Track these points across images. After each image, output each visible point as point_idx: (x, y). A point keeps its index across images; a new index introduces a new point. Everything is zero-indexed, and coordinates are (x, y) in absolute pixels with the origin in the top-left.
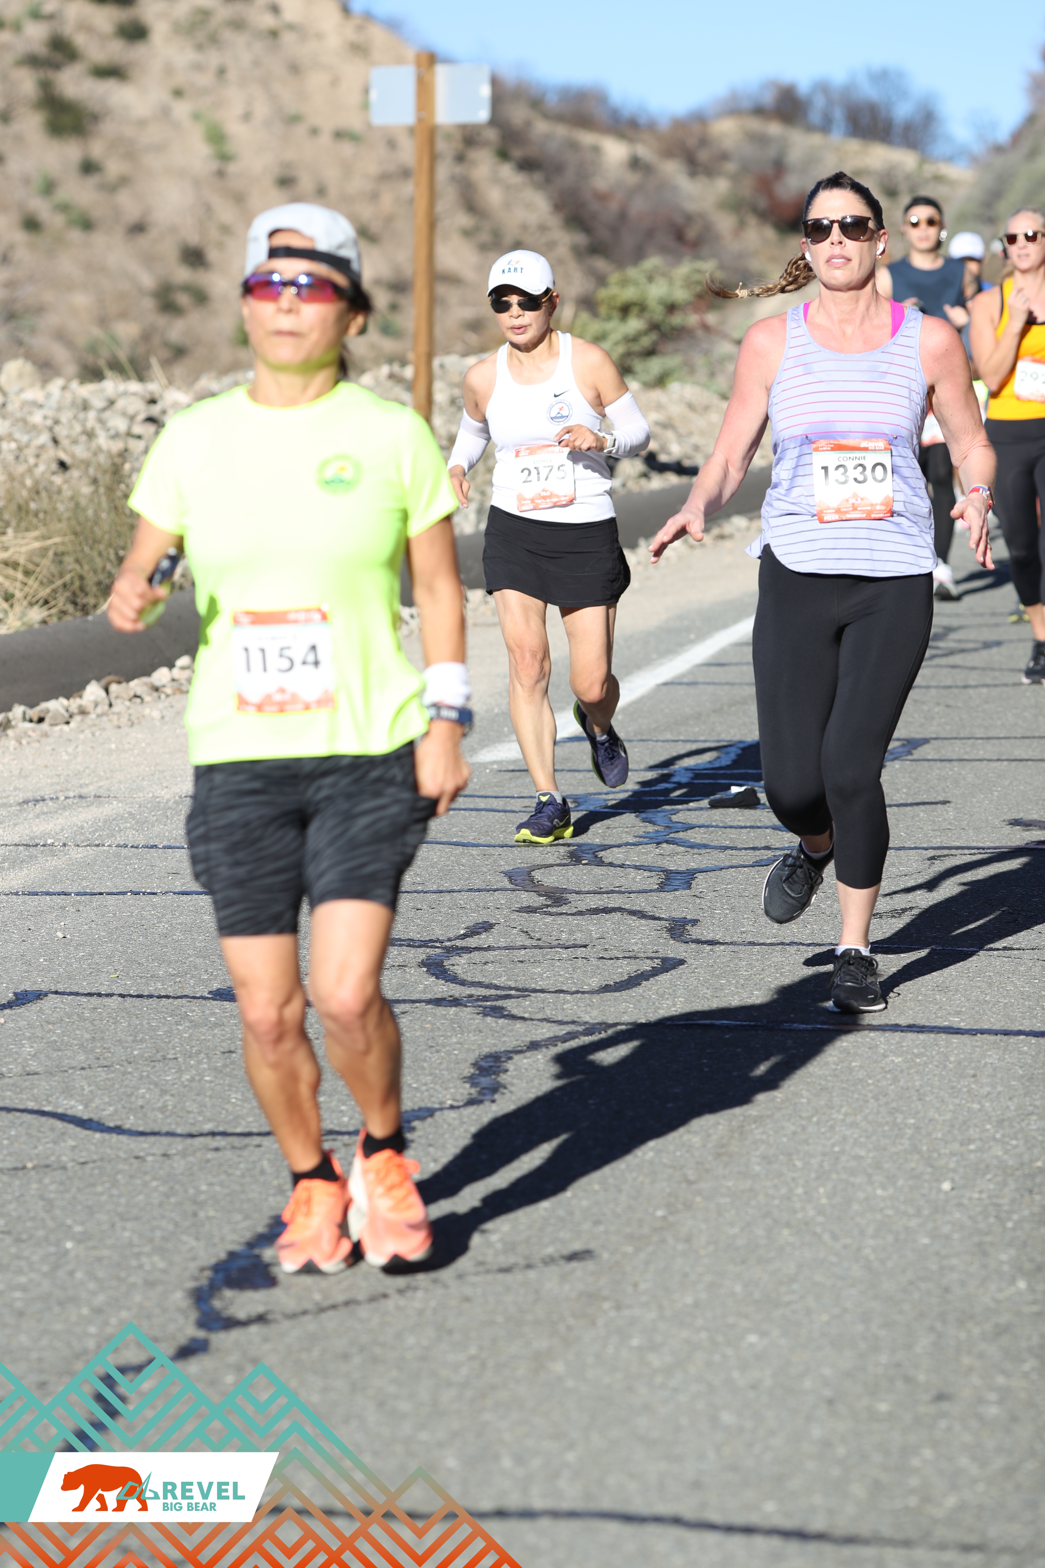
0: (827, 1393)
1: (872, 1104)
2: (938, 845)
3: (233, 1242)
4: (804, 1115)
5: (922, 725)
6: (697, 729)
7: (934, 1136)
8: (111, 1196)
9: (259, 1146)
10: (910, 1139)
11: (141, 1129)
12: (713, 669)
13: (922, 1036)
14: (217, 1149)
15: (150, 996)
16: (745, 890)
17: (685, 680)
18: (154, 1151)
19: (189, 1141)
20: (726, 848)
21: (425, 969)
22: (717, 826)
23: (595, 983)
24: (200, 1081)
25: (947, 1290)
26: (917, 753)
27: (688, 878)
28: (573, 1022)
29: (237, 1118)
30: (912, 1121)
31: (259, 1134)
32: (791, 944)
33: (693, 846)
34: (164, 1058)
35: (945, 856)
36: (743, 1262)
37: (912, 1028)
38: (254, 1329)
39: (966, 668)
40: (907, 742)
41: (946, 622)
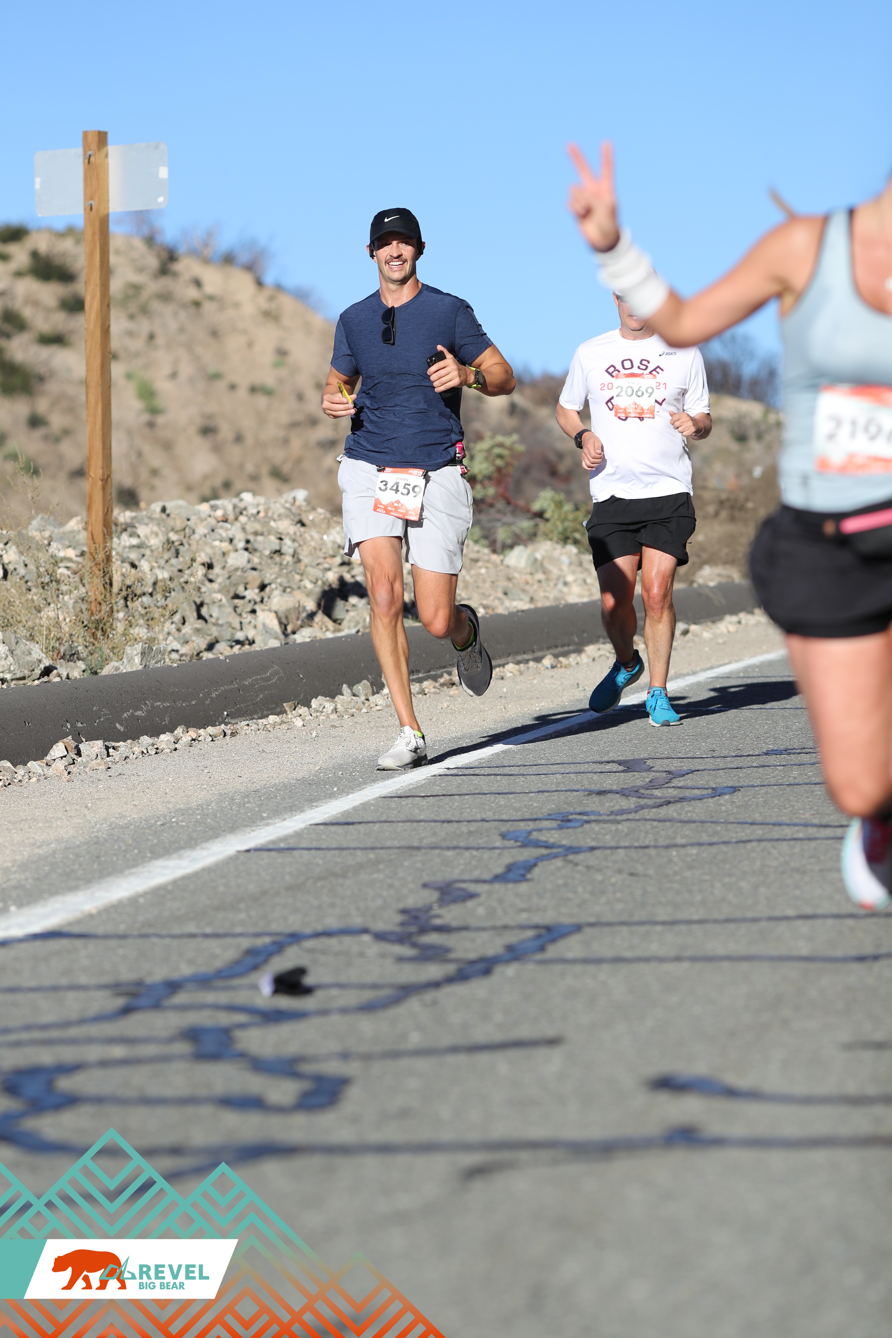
2: (501, 1138)
5: (581, 905)
6: (242, 916)
12: (333, 828)
17: (282, 845)
26: (553, 951)
33: (37, 1148)
35: (500, 1166)
39: (681, 821)
40: (548, 929)
41: (674, 765)
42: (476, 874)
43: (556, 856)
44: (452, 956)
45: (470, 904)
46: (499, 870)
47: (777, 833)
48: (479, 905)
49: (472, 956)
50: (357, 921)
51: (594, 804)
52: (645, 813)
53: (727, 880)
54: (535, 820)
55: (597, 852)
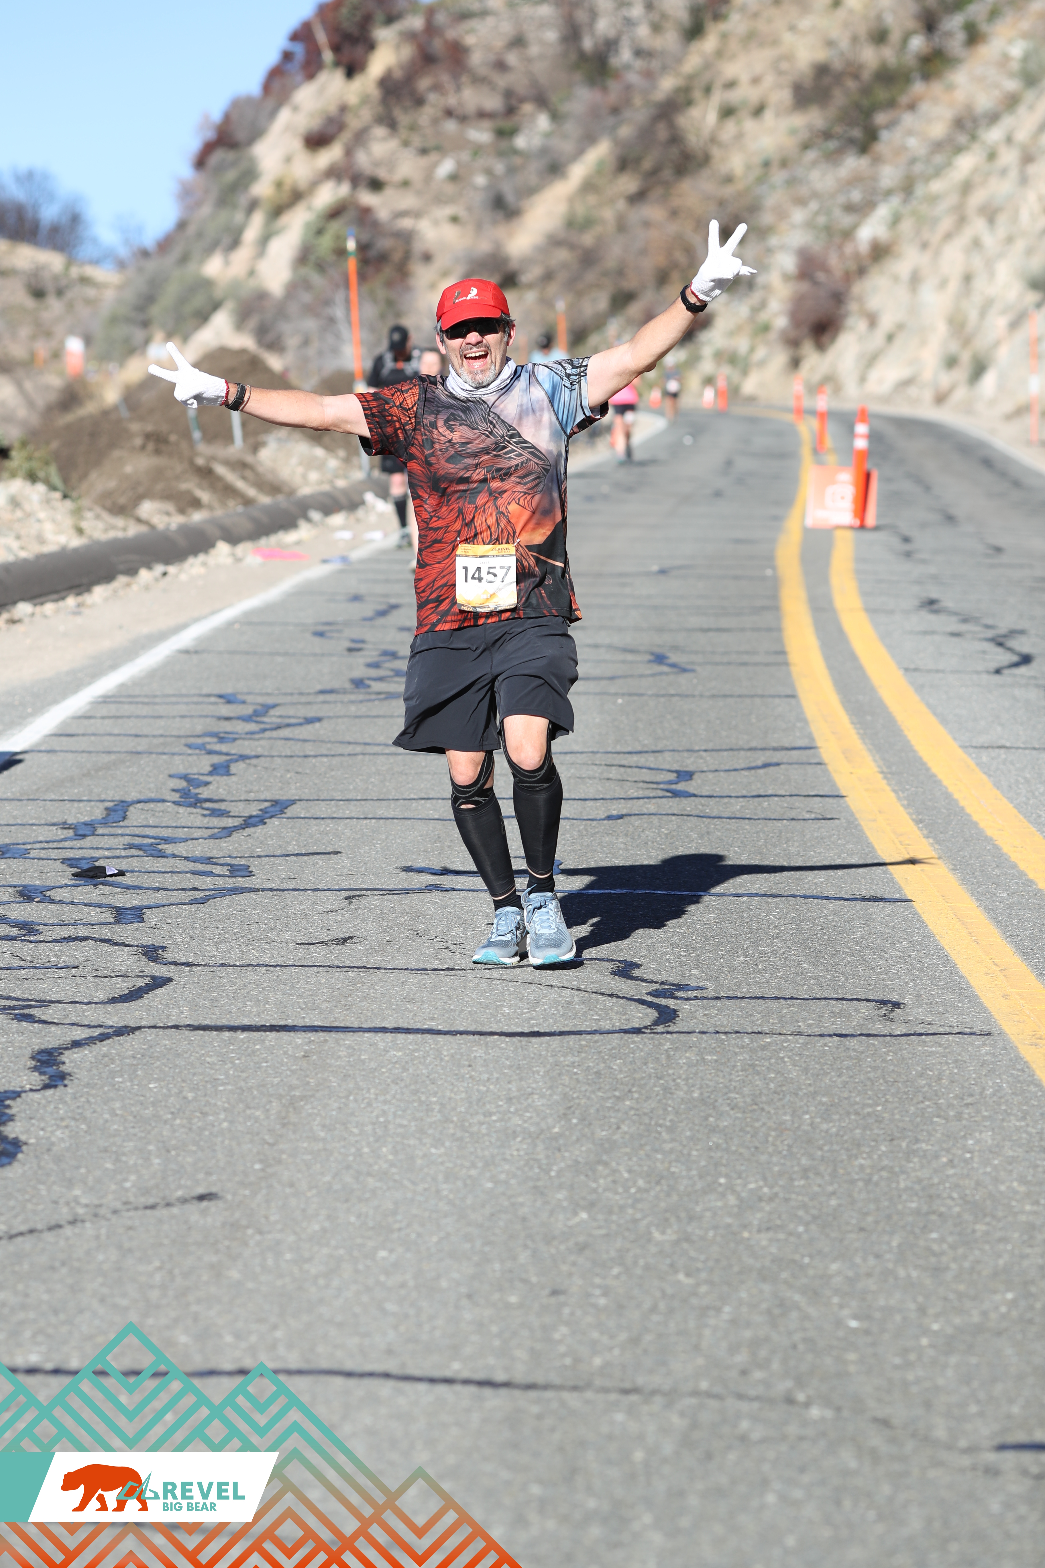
0: (463, 1290)
1: (394, 1087)
2: (348, 887)
4: (341, 1095)
5: (281, 789)
7: (458, 1110)
10: (440, 1111)
12: (65, 738)
13: (411, 1037)
16: (194, 922)
20: (159, 889)
22: (140, 871)
23: (101, 996)
25: (524, 1219)
26: (290, 812)
27: (138, 913)
28: (101, 1026)
30: (435, 1099)
32: (259, 965)
33: (128, 887)
35: (359, 896)
36: (347, 1201)
37: (397, 1030)
39: (299, 740)
40: (275, 802)
41: (260, 700)
42: (195, 770)
43: (237, 761)
44: (231, 814)
45: (211, 787)
46: (210, 769)
47: (370, 749)
48: (218, 788)
49: (247, 815)
50: (153, 795)
51: (227, 726)
52: (268, 734)
53: (360, 777)
54: (199, 736)
55: (262, 759)
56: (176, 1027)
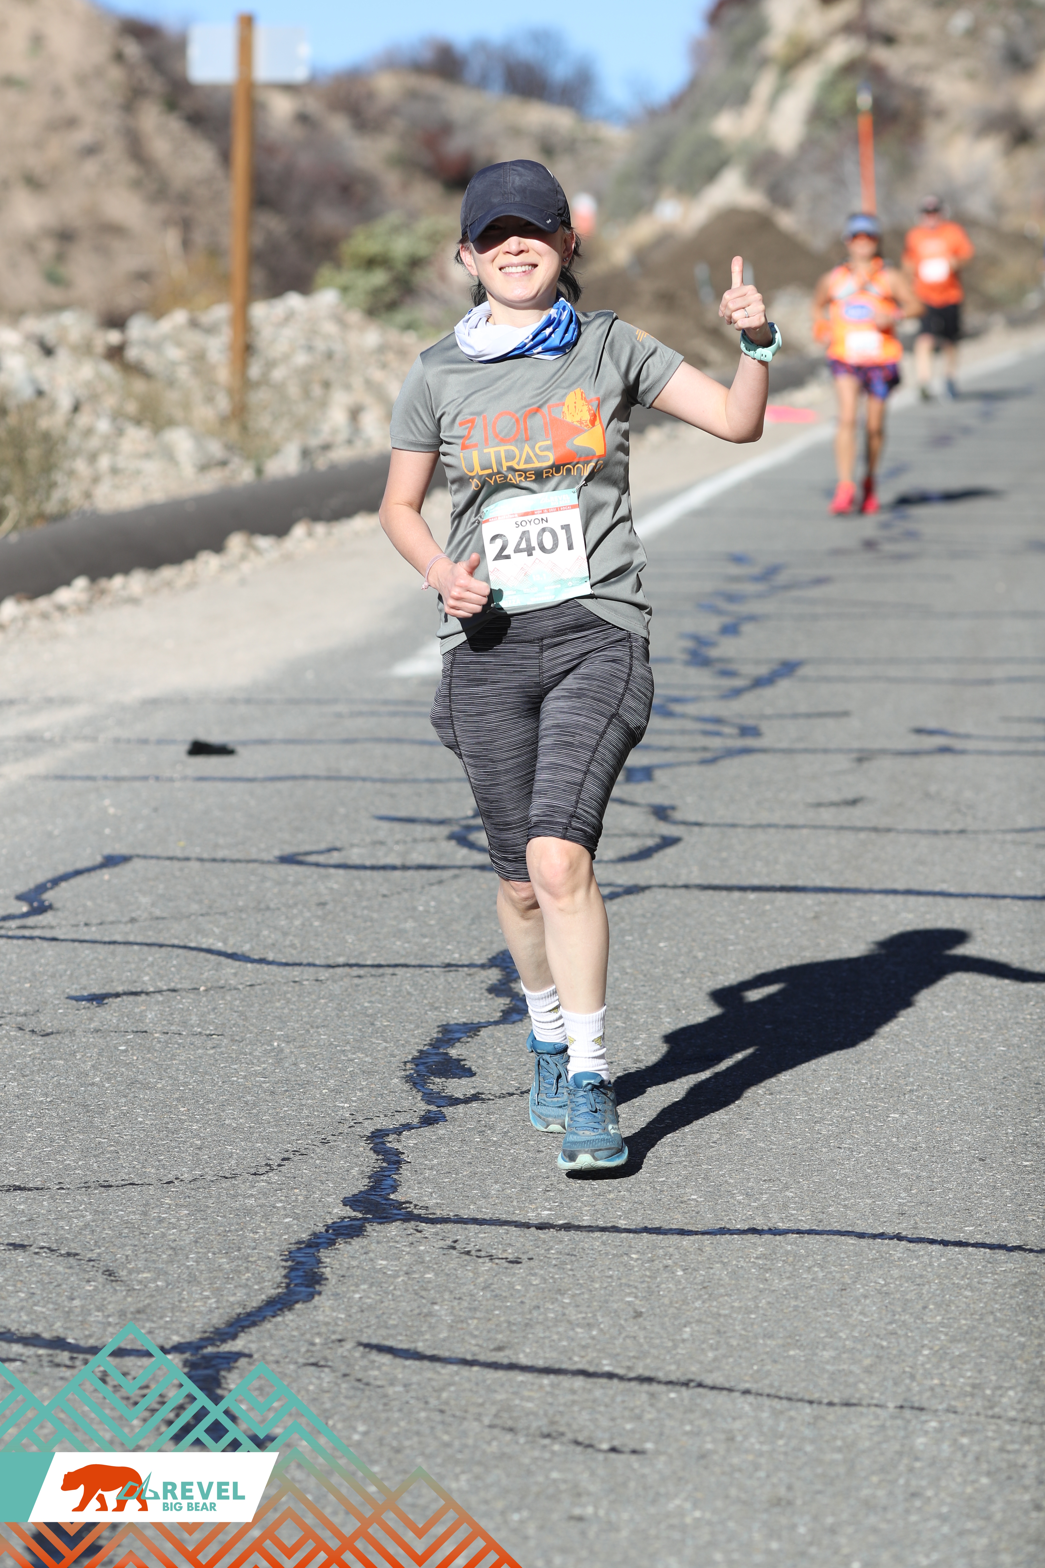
2: (857, 749)
3: (417, 1043)
8: (292, 1010)
9: (394, 974)
11: (284, 961)
13: (922, 898)
14: (359, 977)
15: (224, 860)
16: (704, 783)
18: (305, 977)
19: (331, 970)
21: (453, 843)
23: (611, 854)
24: (311, 925)
26: (799, 674)
27: (647, 773)
28: (610, 885)
29: (361, 953)
31: (389, 966)
32: (769, 826)
34: (268, 908)
36: (857, 1063)
37: (908, 892)
38: (474, 1104)
39: (809, 601)
40: (785, 662)
41: (771, 560)
42: (704, 630)
43: (746, 621)
44: (742, 674)
45: (721, 647)
46: (719, 629)
48: (728, 648)
49: (754, 674)
52: (777, 594)
54: (708, 596)
55: (771, 619)
56: (686, 887)
